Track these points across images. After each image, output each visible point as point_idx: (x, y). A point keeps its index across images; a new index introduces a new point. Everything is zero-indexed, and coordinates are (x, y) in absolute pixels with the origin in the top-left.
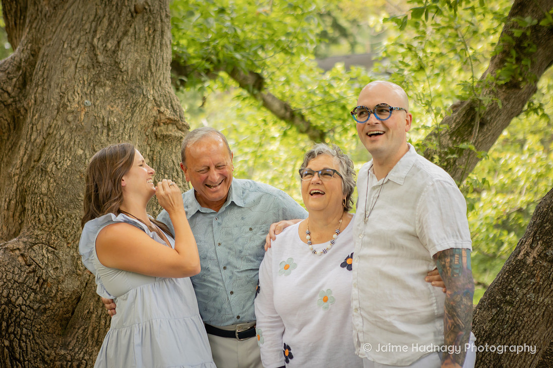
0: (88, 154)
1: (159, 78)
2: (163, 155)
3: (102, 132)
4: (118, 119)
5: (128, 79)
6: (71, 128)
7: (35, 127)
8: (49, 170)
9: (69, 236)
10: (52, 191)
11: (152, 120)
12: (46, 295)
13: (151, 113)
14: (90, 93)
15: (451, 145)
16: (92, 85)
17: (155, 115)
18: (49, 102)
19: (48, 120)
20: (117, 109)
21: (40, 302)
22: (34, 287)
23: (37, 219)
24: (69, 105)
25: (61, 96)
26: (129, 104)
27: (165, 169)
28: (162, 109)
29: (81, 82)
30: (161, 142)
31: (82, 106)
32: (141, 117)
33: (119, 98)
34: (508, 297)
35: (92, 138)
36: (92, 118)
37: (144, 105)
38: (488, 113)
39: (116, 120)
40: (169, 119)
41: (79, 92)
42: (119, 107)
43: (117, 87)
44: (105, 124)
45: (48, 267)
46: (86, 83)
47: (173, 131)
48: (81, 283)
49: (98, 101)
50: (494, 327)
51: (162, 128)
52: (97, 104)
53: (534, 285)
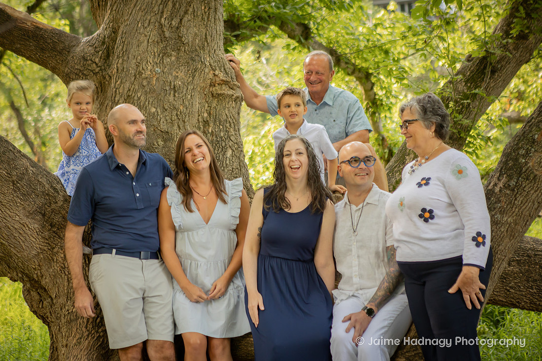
0: (159, 111)
1: (214, 47)
2: (218, 110)
3: (170, 93)
4: (182, 82)
5: (189, 50)
6: (146, 91)
7: (118, 90)
11: (209, 82)
13: (208, 76)
14: (160, 62)
15: (466, 91)
16: (161, 56)
17: (211, 77)
18: (128, 70)
19: (128, 85)
20: (181, 75)
24: (144, 72)
25: (137, 65)
26: (191, 70)
27: (220, 122)
28: (217, 73)
29: (153, 54)
30: (216, 99)
31: (154, 73)
32: (200, 80)
33: (182, 65)
35: (162, 99)
36: (162, 82)
37: (202, 70)
38: (499, 62)
39: (180, 84)
40: (222, 80)
41: (151, 62)
42: (183, 72)
43: (181, 56)
44: (172, 87)
46: (156, 54)
47: (226, 91)
49: (166, 69)
51: (217, 88)
52: (165, 71)
53: (500, 208)
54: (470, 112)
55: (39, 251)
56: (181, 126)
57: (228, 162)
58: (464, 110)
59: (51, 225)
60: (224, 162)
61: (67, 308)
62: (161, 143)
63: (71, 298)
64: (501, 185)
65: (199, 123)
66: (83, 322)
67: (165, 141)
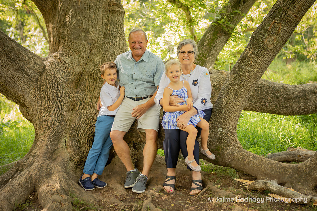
0: (82, 18)
2: (112, 18)
3: (88, 10)
6: (75, 8)
7: (61, 8)
8: (67, 25)
9: (77, 51)
10: (69, 33)
11: (108, 4)
12: (69, 73)
13: (107, 1)
15: (232, 11)
17: (109, 2)
19: (66, 5)
21: (67, 76)
22: (64, 71)
23: (64, 45)
27: (113, 24)
30: (111, 13)
32: (103, 3)
34: (240, 69)
35: (84, 12)
36: (83, 4)
39: (93, 5)
40: (114, 3)
44: (89, 6)
45: (69, 63)
47: (116, 8)
48: (82, 69)
50: (235, 80)
51: (112, 7)
53: (250, 64)
54: (234, 21)
55: (22, 88)
56: (93, 26)
57: (117, 44)
58: (231, 20)
59: (28, 76)
60: (115, 44)
61: (38, 116)
62: (83, 34)
63: (39, 111)
64: (250, 52)
65: (103, 24)
66: (45, 123)
67: (85, 33)
